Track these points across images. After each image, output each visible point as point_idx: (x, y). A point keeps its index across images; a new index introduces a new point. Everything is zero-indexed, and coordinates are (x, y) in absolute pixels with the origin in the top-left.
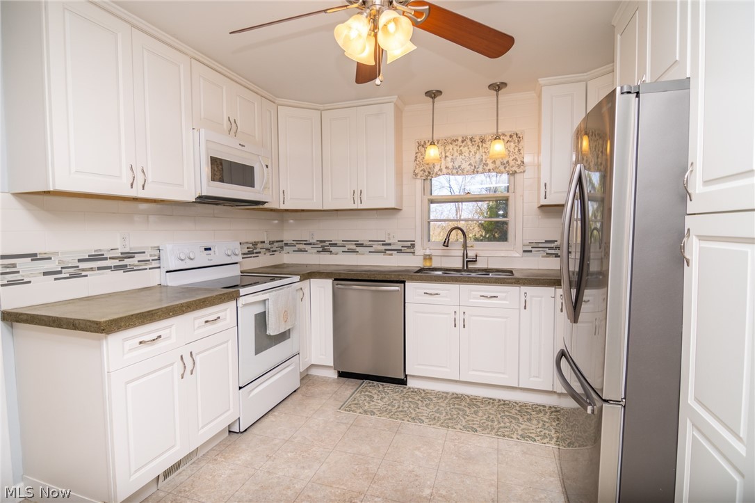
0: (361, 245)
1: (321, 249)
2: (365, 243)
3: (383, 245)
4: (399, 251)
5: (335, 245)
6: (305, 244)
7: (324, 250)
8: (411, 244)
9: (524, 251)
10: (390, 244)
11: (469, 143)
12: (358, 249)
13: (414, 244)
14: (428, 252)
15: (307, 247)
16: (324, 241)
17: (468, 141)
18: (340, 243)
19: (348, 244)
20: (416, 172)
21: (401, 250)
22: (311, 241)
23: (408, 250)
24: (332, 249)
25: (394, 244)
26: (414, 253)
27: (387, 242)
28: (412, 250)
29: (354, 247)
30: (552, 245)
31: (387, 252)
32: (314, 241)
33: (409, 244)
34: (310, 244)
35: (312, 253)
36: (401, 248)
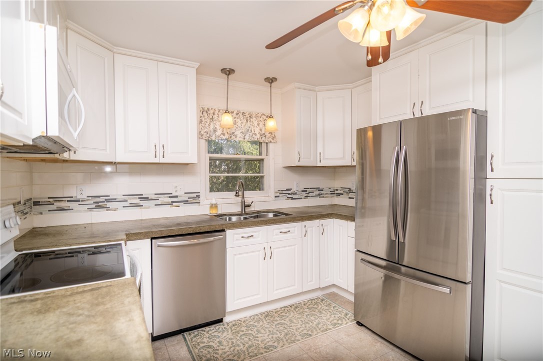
0: (147, 199)
1: (94, 206)
2: (150, 197)
3: (170, 197)
4: (186, 202)
5: (114, 200)
6: (68, 201)
7: (98, 206)
8: (197, 196)
9: (276, 197)
10: (177, 197)
11: (241, 116)
12: (142, 203)
13: (199, 196)
14: (214, 202)
15: (71, 205)
16: (99, 197)
17: (241, 114)
18: (120, 197)
19: (130, 199)
20: (202, 133)
21: (188, 201)
22: (79, 197)
23: (194, 201)
24: (109, 204)
25: (181, 196)
26: (199, 203)
27: (174, 194)
28: (197, 201)
29: (138, 201)
30: (290, 192)
31: (174, 204)
32: (84, 197)
33: (194, 195)
34: (78, 201)
35: (80, 211)
36: (187, 199)
